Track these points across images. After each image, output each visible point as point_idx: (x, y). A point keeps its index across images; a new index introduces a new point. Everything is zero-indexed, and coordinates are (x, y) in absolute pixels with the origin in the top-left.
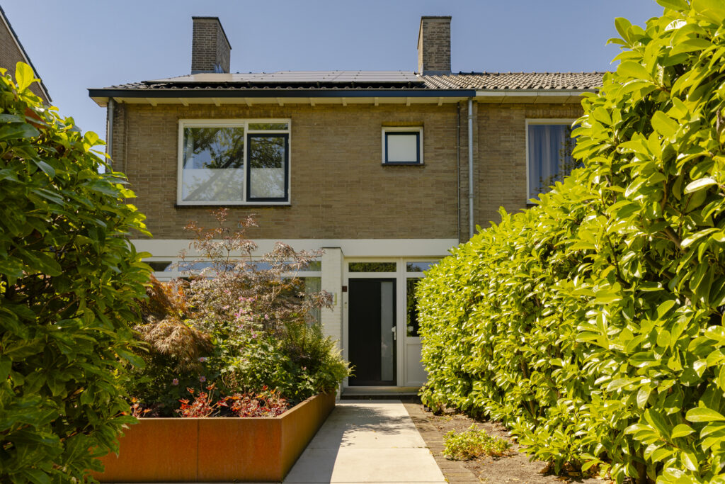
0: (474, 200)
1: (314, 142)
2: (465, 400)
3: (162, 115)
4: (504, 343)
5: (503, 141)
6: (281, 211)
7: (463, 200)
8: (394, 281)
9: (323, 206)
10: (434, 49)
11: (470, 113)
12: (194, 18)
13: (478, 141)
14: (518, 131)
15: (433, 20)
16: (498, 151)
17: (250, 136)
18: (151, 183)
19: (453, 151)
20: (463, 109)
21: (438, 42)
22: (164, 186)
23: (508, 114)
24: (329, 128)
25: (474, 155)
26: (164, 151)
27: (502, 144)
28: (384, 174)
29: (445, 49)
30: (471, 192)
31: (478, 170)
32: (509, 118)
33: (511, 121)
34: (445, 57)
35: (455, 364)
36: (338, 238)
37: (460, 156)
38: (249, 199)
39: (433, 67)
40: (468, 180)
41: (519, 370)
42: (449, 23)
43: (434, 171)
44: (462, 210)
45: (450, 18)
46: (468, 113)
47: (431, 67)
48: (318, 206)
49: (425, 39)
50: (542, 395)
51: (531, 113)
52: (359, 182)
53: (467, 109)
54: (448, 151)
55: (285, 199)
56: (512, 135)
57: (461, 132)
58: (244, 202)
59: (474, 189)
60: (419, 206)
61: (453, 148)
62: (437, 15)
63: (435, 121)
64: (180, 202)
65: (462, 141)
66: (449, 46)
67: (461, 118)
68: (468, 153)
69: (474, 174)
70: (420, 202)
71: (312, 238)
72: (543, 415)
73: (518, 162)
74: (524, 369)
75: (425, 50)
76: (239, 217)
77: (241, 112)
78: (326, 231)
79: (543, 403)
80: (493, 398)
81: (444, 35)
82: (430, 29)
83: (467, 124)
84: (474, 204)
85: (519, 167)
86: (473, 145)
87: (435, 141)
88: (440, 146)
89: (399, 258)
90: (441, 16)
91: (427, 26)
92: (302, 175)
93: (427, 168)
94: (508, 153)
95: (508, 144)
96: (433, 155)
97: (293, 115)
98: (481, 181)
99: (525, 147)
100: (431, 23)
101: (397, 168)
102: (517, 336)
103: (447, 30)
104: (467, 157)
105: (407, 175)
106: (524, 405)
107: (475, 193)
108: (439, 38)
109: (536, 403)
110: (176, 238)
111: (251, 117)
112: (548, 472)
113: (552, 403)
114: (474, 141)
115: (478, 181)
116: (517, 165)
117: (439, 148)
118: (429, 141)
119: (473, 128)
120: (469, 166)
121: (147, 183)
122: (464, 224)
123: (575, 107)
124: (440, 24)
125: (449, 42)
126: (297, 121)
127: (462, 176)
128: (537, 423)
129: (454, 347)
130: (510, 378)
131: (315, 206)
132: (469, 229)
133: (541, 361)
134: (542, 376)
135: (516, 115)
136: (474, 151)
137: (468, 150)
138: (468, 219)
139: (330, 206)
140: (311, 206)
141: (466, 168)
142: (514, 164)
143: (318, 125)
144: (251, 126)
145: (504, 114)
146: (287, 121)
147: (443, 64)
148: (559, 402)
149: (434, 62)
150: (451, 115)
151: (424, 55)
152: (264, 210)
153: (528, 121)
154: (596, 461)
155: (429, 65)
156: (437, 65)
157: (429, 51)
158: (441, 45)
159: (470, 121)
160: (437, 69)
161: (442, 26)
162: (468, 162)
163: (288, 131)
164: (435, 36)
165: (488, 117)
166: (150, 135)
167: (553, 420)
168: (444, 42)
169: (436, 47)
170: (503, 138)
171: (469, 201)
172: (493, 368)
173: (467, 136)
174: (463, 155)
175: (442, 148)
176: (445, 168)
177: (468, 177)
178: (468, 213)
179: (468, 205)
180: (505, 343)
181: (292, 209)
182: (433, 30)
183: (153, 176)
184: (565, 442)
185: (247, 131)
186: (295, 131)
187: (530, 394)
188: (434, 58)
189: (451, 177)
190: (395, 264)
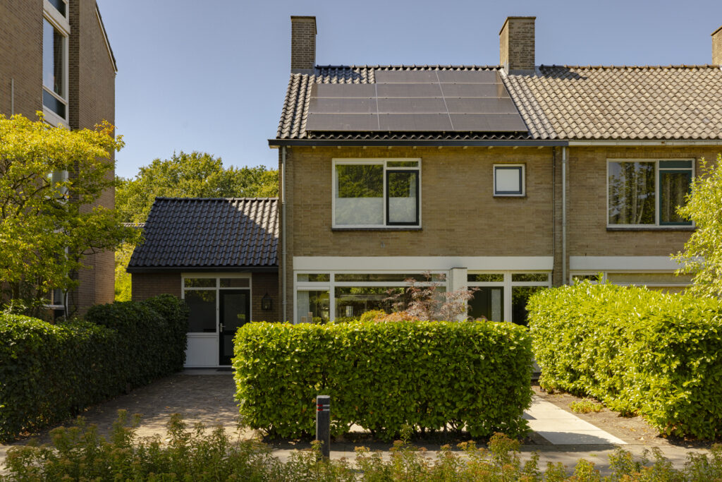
0: (566, 227)
1: (441, 178)
2: (572, 386)
3: (321, 156)
4: (600, 362)
5: (589, 178)
6: (415, 234)
7: (557, 227)
8: (502, 289)
9: (447, 230)
10: (519, 49)
11: (564, 158)
12: (292, 17)
13: (570, 179)
14: (601, 170)
15: (518, 20)
16: (584, 186)
17: (388, 172)
18: (313, 211)
19: (549, 186)
20: (558, 153)
21: (523, 41)
22: (323, 214)
23: (593, 156)
24: (452, 167)
25: (566, 190)
26: (323, 186)
27: (588, 180)
28: (494, 204)
29: (530, 49)
30: (564, 221)
31: (568, 202)
32: (594, 159)
33: (596, 162)
34: (529, 57)
35: (567, 364)
36: (459, 255)
37: (555, 190)
38: (388, 223)
39: (518, 66)
40: (562, 211)
41: (608, 373)
42: (533, 24)
43: (534, 202)
44: (557, 235)
45: (534, 18)
46: (562, 157)
47: (516, 66)
48: (444, 230)
49: (511, 39)
50: (618, 385)
51: (611, 154)
52: (476, 210)
53: (562, 154)
54: (546, 186)
55: (417, 223)
56: (597, 172)
57: (555, 170)
58: (384, 226)
59: (566, 217)
60: (522, 230)
61: (548, 183)
62: (523, 16)
63: (535, 161)
64: (335, 226)
65: (557, 179)
66: (533, 46)
67: (557, 161)
68: (562, 189)
69: (566, 206)
70: (523, 227)
71: (439, 255)
72: (618, 393)
73: (601, 194)
74: (610, 374)
75: (510, 50)
76: (382, 239)
77: (383, 153)
78: (450, 250)
79: (618, 388)
80: (592, 385)
81: (529, 35)
82: (515, 30)
83: (561, 166)
84: (567, 230)
85: (601, 199)
86: (566, 182)
87: (535, 178)
88: (539, 182)
89: (506, 271)
90: (526, 16)
91: (513, 26)
92: (431, 205)
93: (529, 199)
94: (593, 188)
95: (592, 180)
96: (533, 188)
97: (424, 156)
98: (571, 210)
99: (606, 183)
100: (517, 24)
101: (505, 200)
102: (607, 360)
103: (532, 30)
104: (561, 192)
105: (514, 205)
106: (610, 389)
107: (567, 221)
108: (524, 38)
109: (615, 388)
110: (333, 255)
111: (390, 157)
112: (621, 415)
113: (622, 389)
114: (566, 180)
115: (570, 210)
116: (600, 197)
117: (539, 184)
118: (531, 178)
119: (566, 169)
120: (562, 200)
121: (309, 211)
122: (558, 246)
123: (646, 150)
124: (526, 24)
125: (534, 42)
126: (427, 161)
127: (557, 207)
128: (615, 397)
129: (567, 355)
130: (604, 376)
131: (441, 230)
132: (562, 250)
133: (618, 372)
134: (618, 377)
135: (599, 156)
136: (566, 187)
137: (562, 186)
138: (561, 242)
139: (453, 230)
140: (438, 230)
141: (560, 201)
142: (597, 197)
143: (443, 164)
144: (389, 164)
145: (590, 155)
146: (418, 160)
147: (528, 64)
148: (624, 388)
149: (519, 61)
150: (548, 157)
151: (510, 55)
152: (400, 233)
153: (608, 160)
154: (636, 409)
155: (514, 64)
156: (522, 64)
157: (515, 51)
158: (525, 45)
159: (564, 165)
160: (522, 69)
161: (527, 25)
162: (562, 196)
163: (419, 168)
164: (521, 35)
165: (578, 159)
166: (311, 172)
167: (622, 396)
168: (529, 42)
169: (521, 46)
170: (588, 175)
171: (562, 228)
172: (593, 370)
173: (561, 175)
174: (557, 191)
175: (541, 183)
176: (543, 200)
177: (562, 208)
178: (561, 237)
179: (562, 230)
180: (602, 361)
181: (424, 232)
182: (519, 30)
183: (314, 205)
184: (627, 404)
185: (386, 168)
186: (425, 169)
187: (613, 384)
188: (519, 57)
189: (548, 207)
190: (503, 275)
